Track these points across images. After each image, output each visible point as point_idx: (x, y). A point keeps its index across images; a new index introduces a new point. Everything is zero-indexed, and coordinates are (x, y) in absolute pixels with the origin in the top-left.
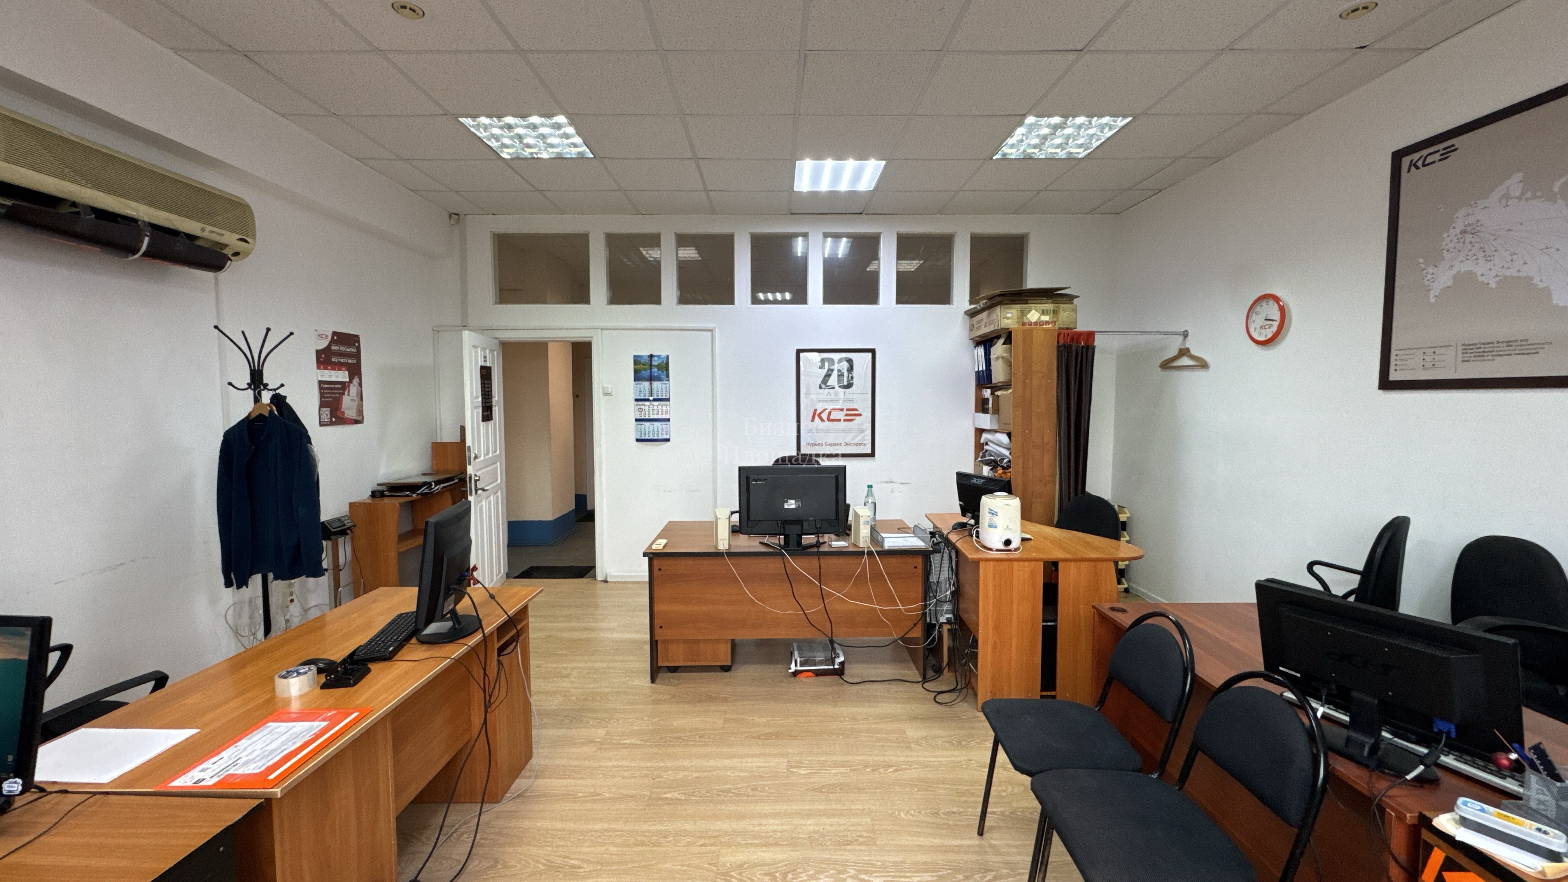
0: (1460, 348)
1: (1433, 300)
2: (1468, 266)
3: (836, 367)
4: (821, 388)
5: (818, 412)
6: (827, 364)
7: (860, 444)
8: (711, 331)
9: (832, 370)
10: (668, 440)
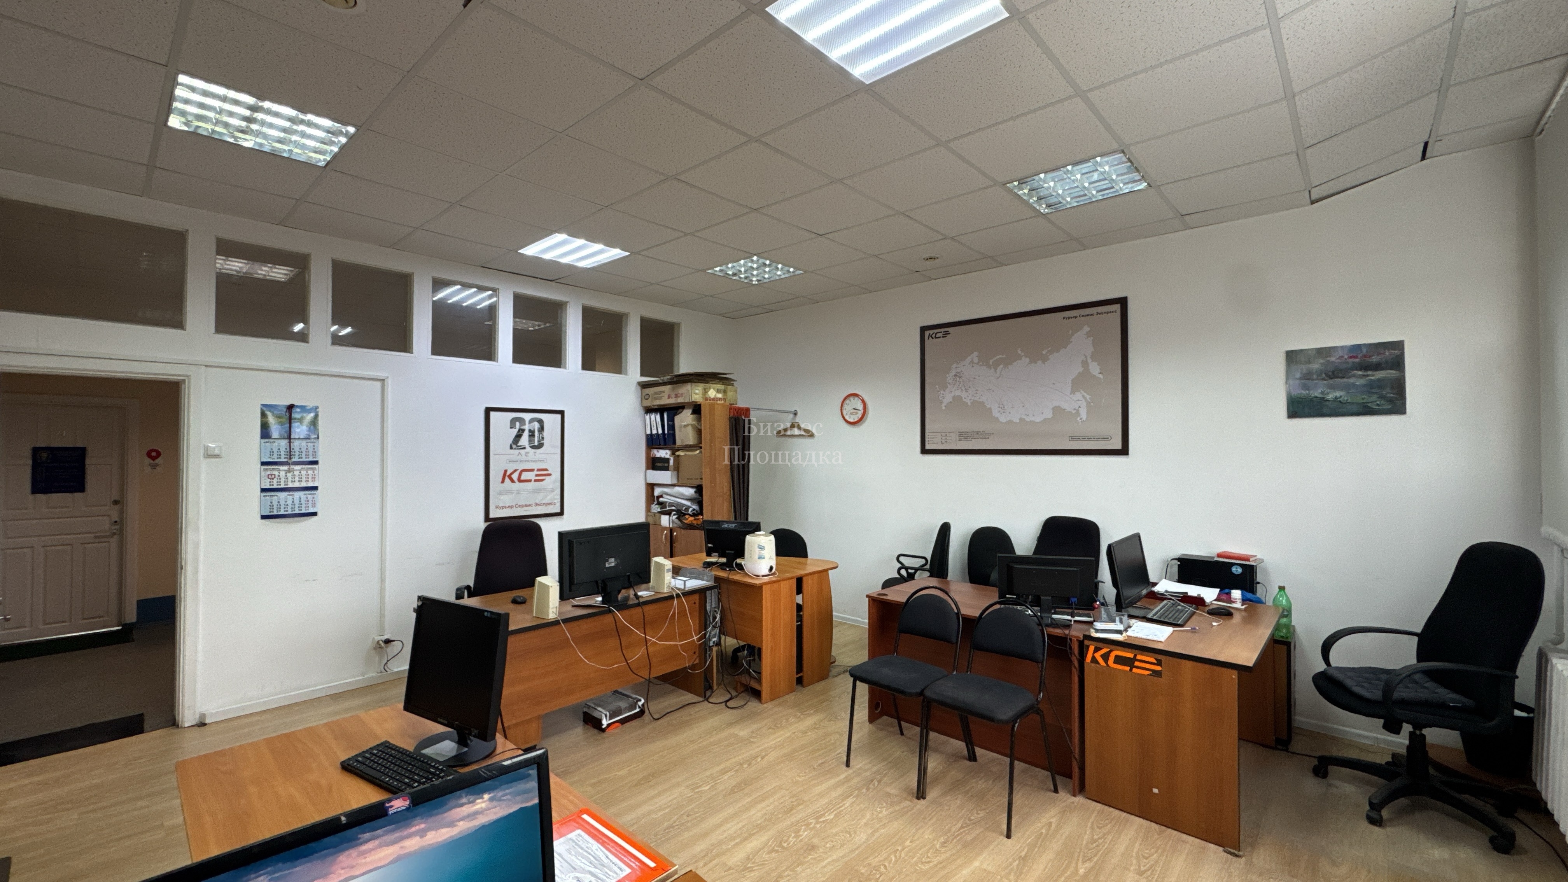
0: (958, 433)
1: (944, 408)
2: (958, 393)
3: (527, 427)
4: (511, 448)
5: (508, 473)
6: (518, 424)
7: (550, 504)
8: (383, 381)
9: (523, 431)
10: (315, 514)
